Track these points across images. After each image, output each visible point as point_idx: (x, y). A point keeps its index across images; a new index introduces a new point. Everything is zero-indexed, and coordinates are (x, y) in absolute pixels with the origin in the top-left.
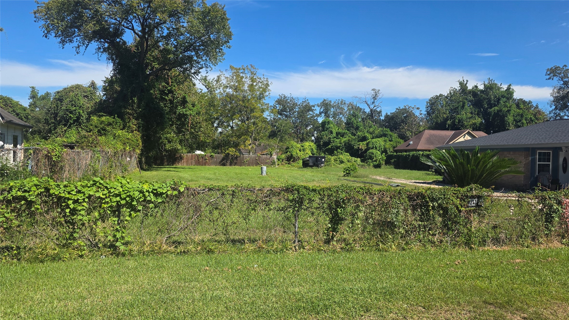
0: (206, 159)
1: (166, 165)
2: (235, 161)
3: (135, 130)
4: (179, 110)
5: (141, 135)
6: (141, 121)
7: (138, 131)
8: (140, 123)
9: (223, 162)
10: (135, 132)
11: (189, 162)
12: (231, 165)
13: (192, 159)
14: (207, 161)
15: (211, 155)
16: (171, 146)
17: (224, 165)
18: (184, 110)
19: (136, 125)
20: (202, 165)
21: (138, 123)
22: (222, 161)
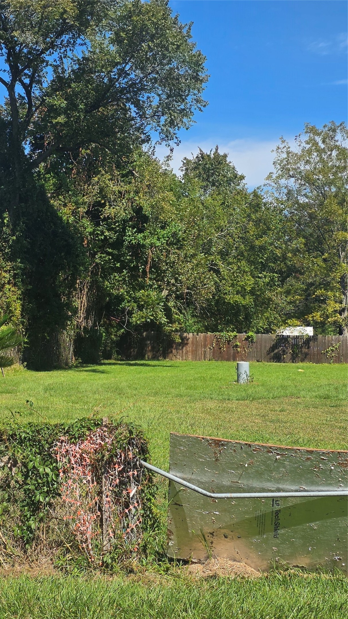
0: (237, 346)
1: (149, 359)
2: (305, 350)
3: (9, 283)
4: (130, 236)
5: (19, 292)
6: (20, 263)
7: (15, 285)
8: (18, 268)
9: (276, 351)
10: (7, 286)
11: (200, 352)
12: (294, 359)
13: (205, 346)
14: (239, 349)
15: (248, 337)
16: (142, 317)
17: (278, 358)
18: (140, 235)
19: (10, 271)
20: (228, 360)
21: (13, 267)
22: (273, 348)
